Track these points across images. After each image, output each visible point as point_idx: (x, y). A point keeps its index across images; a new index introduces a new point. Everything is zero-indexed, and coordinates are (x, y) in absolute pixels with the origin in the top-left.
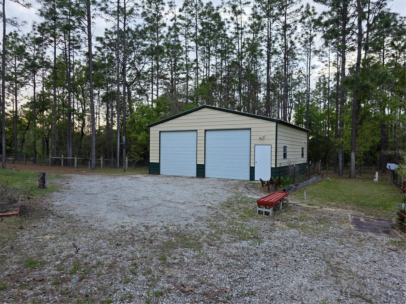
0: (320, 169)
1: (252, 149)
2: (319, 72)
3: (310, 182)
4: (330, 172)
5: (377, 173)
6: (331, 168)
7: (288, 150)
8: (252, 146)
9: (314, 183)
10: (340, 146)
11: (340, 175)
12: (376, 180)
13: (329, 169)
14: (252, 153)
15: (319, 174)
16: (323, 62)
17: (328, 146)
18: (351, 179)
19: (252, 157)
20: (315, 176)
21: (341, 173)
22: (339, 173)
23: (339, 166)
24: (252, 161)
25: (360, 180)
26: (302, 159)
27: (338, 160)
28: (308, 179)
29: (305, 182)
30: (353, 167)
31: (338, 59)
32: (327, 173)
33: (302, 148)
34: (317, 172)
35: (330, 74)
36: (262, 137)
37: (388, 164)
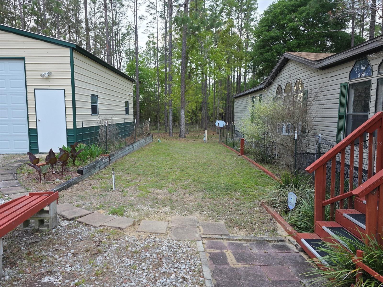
0: (149, 130)
1: (31, 97)
2: (148, 25)
3: (136, 148)
4: (161, 131)
5: (206, 131)
6: (162, 128)
7: (100, 101)
8: (30, 90)
9: (141, 148)
10: (170, 104)
11: (171, 134)
12: (206, 139)
13: (160, 129)
14: (31, 104)
15: (148, 135)
16: (151, 14)
17: (158, 105)
18: (181, 139)
19: (32, 112)
20: (143, 138)
21: (171, 132)
22: (169, 133)
23: (169, 125)
24: (32, 119)
25: (190, 140)
26: (127, 117)
27: (168, 120)
28: (132, 144)
29: (127, 148)
30: (183, 126)
31: (165, 9)
32: (158, 133)
33: (127, 103)
34: (146, 133)
35: (158, 29)
36: (47, 75)
37: (218, 121)
